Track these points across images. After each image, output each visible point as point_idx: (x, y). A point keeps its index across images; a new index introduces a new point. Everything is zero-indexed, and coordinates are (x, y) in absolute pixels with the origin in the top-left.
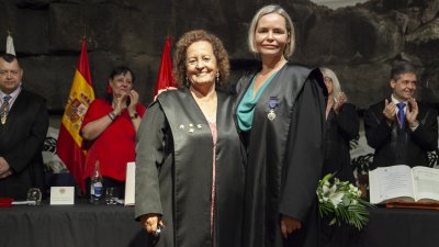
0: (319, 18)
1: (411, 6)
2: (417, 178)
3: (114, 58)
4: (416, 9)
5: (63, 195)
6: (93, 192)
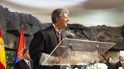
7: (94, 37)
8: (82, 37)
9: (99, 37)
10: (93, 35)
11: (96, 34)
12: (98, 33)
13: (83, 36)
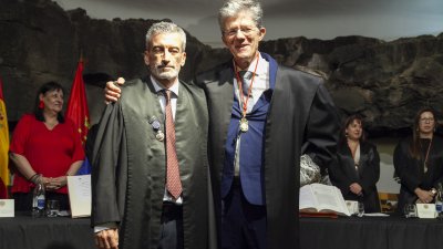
0: (205, 56)
1: (277, 53)
2: (316, 193)
3: (19, 74)
4: (281, 56)
5: (5, 207)
6: (35, 204)
7: (389, 82)
8: (348, 85)
9: (409, 79)
10: (384, 74)
11: (397, 67)
12: (405, 64)
13: (351, 80)
